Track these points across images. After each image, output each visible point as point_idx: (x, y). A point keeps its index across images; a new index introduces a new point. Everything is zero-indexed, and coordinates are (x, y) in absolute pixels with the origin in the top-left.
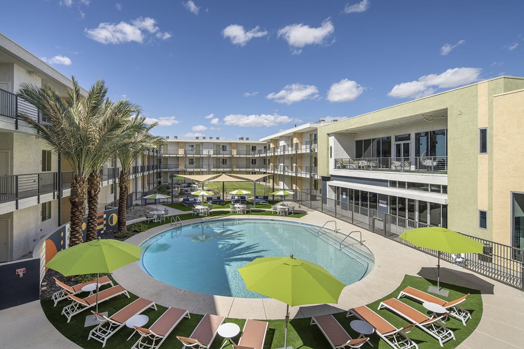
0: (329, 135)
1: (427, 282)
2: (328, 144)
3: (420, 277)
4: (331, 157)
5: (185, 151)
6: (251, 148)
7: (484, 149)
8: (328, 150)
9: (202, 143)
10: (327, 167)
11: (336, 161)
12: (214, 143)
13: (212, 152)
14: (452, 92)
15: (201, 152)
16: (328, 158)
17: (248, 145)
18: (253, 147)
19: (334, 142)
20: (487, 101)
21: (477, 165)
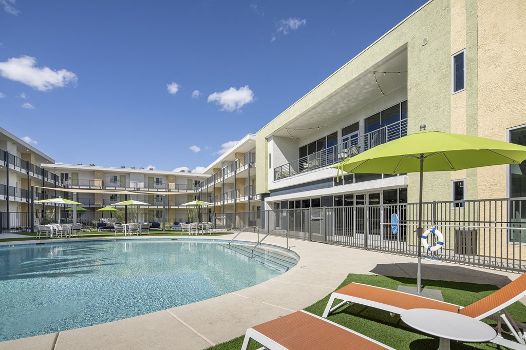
0: (267, 139)
1: (391, 280)
2: (267, 152)
3: (376, 274)
4: (270, 167)
5: (103, 181)
6: (194, 182)
7: (459, 84)
8: (266, 158)
9: (129, 174)
10: (266, 181)
11: (275, 172)
12: (145, 175)
13: (141, 185)
14: (413, 17)
15: (127, 184)
16: (267, 169)
17: (189, 179)
18: (196, 181)
19: (274, 148)
20: (464, 8)
21: (450, 112)
